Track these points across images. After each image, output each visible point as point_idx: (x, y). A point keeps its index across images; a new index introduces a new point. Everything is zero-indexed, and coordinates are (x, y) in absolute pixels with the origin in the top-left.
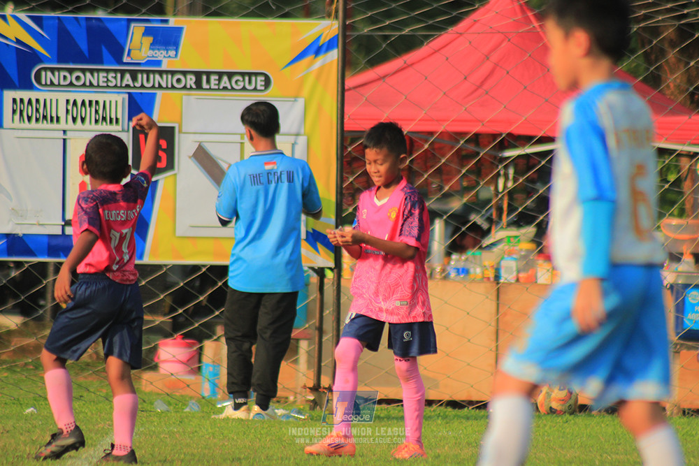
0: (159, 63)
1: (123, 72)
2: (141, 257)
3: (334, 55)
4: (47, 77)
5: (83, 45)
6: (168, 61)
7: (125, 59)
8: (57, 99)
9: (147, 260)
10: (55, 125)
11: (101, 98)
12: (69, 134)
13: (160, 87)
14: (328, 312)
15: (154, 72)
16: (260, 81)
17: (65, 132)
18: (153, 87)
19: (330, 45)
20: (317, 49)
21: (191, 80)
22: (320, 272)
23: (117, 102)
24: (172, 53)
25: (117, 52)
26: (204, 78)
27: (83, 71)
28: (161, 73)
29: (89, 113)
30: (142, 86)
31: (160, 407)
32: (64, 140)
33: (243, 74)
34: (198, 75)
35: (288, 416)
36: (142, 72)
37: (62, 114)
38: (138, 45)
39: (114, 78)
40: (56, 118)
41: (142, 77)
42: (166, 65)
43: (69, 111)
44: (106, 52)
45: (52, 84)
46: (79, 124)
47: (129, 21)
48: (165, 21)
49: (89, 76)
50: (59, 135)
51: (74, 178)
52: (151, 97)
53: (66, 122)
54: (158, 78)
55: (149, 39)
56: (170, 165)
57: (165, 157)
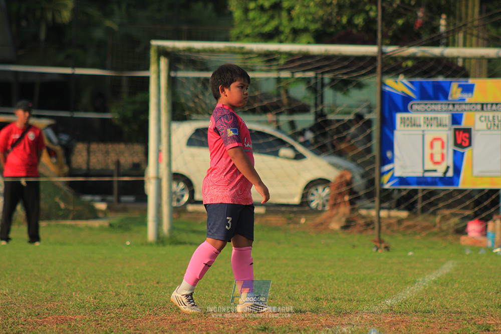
0: (464, 100)
1: (449, 104)
2: (458, 185)
4: (415, 107)
5: (430, 91)
6: (468, 98)
7: (450, 98)
8: (420, 117)
9: (461, 186)
10: (418, 128)
11: (439, 115)
12: (426, 132)
13: (465, 110)
15: (463, 104)
17: (423, 131)
18: (462, 111)
21: (479, 107)
23: (446, 117)
24: (470, 95)
25: (446, 95)
26: (485, 106)
27: (432, 104)
28: (466, 104)
29: (434, 122)
30: (457, 110)
31: (468, 252)
32: (423, 136)
34: (483, 104)
36: (457, 104)
37: (422, 122)
38: (455, 91)
39: (445, 107)
40: (420, 126)
41: (457, 107)
42: (467, 101)
43: (425, 122)
44: (441, 96)
45: (417, 111)
46: (429, 128)
47: (451, 82)
48: (467, 82)
49: (433, 107)
50: (421, 133)
51: (428, 151)
52: (461, 115)
53: (424, 127)
54: (464, 107)
55: (460, 90)
56: (470, 145)
57: (467, 141)
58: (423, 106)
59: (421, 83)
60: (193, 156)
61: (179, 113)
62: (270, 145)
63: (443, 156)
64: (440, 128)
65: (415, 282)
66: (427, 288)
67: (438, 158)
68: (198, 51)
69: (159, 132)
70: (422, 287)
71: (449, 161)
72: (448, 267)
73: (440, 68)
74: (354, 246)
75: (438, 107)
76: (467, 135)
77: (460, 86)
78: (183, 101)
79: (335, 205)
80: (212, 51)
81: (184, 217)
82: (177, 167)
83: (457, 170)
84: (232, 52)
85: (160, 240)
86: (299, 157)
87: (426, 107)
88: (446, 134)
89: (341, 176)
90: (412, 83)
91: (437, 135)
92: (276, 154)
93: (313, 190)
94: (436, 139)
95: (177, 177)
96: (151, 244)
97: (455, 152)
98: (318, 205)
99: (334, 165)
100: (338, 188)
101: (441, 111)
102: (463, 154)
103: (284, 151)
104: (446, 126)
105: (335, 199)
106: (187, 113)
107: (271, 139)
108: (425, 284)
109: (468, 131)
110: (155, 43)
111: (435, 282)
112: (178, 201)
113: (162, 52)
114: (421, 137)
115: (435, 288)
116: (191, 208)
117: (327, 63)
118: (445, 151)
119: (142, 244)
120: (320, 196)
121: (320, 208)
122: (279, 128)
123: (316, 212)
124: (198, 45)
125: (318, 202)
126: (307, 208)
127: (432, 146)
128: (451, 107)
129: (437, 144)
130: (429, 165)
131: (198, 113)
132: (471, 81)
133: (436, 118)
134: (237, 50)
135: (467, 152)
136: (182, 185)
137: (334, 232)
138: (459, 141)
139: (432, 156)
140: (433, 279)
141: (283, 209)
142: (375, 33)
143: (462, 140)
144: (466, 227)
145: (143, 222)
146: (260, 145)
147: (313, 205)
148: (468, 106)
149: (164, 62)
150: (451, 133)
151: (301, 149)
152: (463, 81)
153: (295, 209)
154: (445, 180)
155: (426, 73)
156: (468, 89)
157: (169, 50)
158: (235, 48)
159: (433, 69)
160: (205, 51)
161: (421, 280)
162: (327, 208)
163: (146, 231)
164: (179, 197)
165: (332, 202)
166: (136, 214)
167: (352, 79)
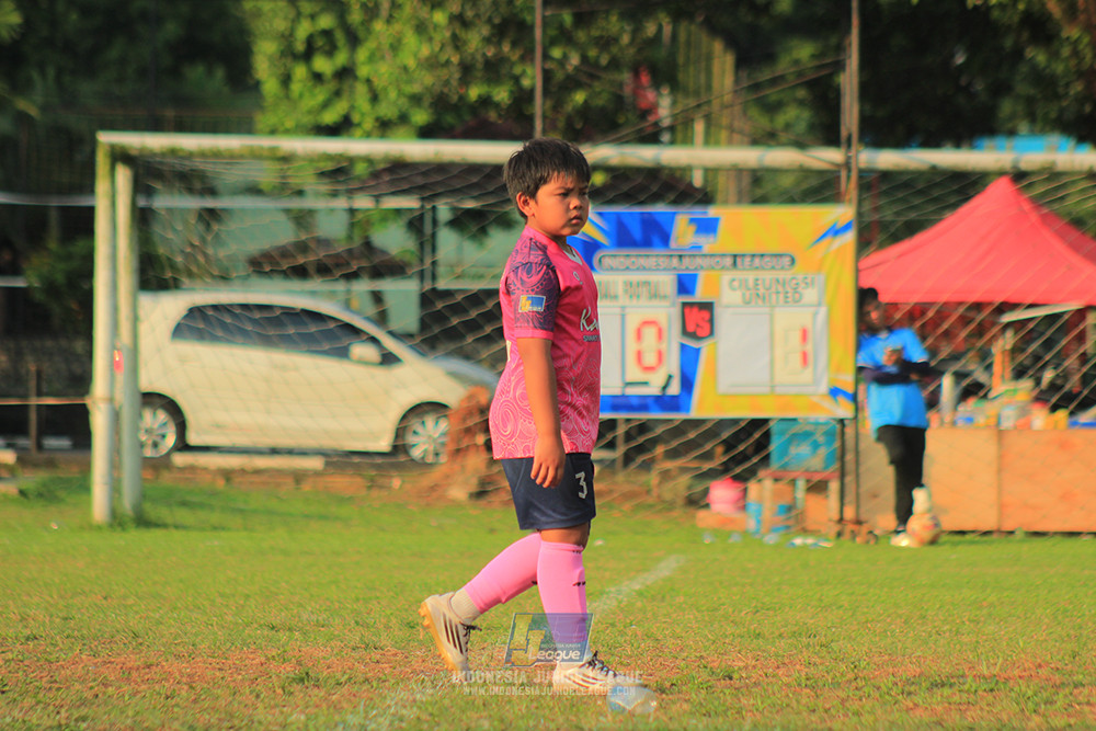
0: (699, 248)
1: (671, 256)
2: (687, 409)
3: (850, 237)
4: (607, 261)
5: (636, 231)
6: (708, 244)
7: (673, 244)
8: (616, 281)
9: (695, 413)
10: (614, 302)
11: (654, 277)
12: (628, 310)
13: (702, 268)
14: (849, 457)
15: (697, 255)
16: (786, 261)
17: (623, 308)
18: (696, 269)
19: (847, 227)
20: (836, 231)
21: (729, 261)
22: (842, 421)
23: (667, 282)
24: (711, 240)
25: (665, 239)
26: (738, 260)
27: (639, 256)
28: (705, 256)
29: (644, 290)
30: (687, 268)
31: (708, 540)
32: (623, 317)
33: (772, 255)
34: (735, 256)
35: (815, 544)
36: (687, 255)
37: (620, 290)
39: (663, 262)
40: (615, 297)
41: (686, 261)
42: (706, 249)
43: (626, 292)
44: (656, 239)
45: (612, 269)
46: (634, 302)
47: (675, 213)
48: (705, 213)
49: (642, 261)
50: (618, 311)
51: (632, 346)
52: (694, 277)
53: (623, 300)
54: (699, 261)
55: (693, 228)
56: (711, 333)
57: (707, 327)
58: (622, 260)
59: (618, 214)
60: (183, 360)
61: (154, 275)
62: (329, 335)
63: (660, 355)
64: (655, 303)
65: (602, 593)
66: (624, 604)
67: (650, 359)
68: (190, 155)
69: (115, 310)
70: (615, 603)
71: (673, 365)
72: (667, 568)
73: (655, 188)
74: (492, 531)
75: (652, 262)
76: (705, 315)
77: (692, 221)
78: (161, 250)
79: (458, 452)
80: (216, 155)
81: (167, 479)
82: (150, 381)
83: (687, 383)
84: (256, 155)
85: (116, 520)
86: (388, 359)
87: (628, 262)
88: (667, 312)
89: (471, 397)
90: (600, 214)
91: (650, 314)
92: (343, 353)
93: (415, 424)
94: (646, 323)
95: (151, 399)
96: (99, 528)
97: (683, 347)
98: (425, 451)
99: (454, 375)
100: (464, 420)
101: (657, 269)
102: (698, 351)
103: (361, 350)
104: (664, 297)
105: (458, 440)
106: (168, 275)
107: (332, 325)
108: (620, 597)
109: (707, 307)
110: (106, 138)
111: (640, 594)
112: (155, 445)
113: (120, 156)
114: (618, 319)
115: (639, 604)
116: (180, 459)
117: (439, 178)
118: (664, 346)
119: (82, 528)
120: (429, 436)
121: (430, 459)
122: (347, 305)
123: (422, 465)
124: (189, 142)
125: (426, 447)
126: (402, 458)
127: (639, 335)
128: (675, 261)
129: (649, 333)
130: (634, 373)
131: (190, 275)
132: (712, 212)
133: (647, 283)
134: (266, 153)
135: (706, 347)
136: (162, 416)
137: (455, 504)
138: (691, 328)
139: (639, 355)
140: (637, 587)
141: (356, 460)
142: (530, 119)
143: (698, 326)
144: (706, 492)
145: (84, 486)
146: (311, 335)
147: (416, 453)
148: (708, 259)
149: (123, 175)
150: (676, 312)
151: (391, 345)
152: (699, 212)
153: (379, 460)
154: (665, 402)
155: (629, 197)
156: (707, 227)
157: (134, 153)
158: (262, 148)
159: (642, 188)
160: (203, 154)
161: (613, 589)
162: (443, 459)
163: (89, 504)
164: (158, 439)
165: (452, 447)
166: (73, 472)
167: (489, 209)
